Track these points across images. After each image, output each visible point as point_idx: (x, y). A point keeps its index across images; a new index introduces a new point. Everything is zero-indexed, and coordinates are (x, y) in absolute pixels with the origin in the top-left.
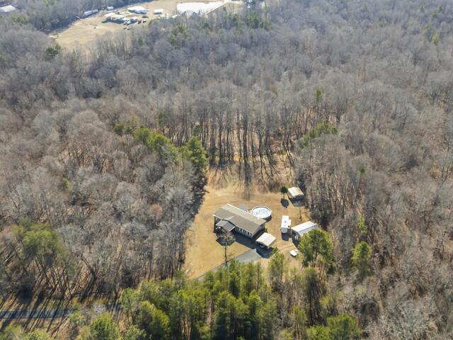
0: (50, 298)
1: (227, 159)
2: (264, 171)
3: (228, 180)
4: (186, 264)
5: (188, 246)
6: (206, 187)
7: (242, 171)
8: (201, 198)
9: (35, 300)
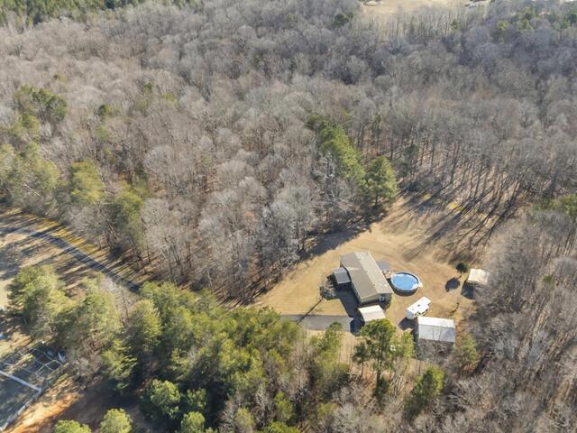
0: (130, 265)
1: (439, 201)
2: (471, 235)
3: (410, 227)
4: (265, 296)
5: (287, 278)
6: (374, 224)
7: (443, 222)
8: (356, 234)
9: (119, 261)
